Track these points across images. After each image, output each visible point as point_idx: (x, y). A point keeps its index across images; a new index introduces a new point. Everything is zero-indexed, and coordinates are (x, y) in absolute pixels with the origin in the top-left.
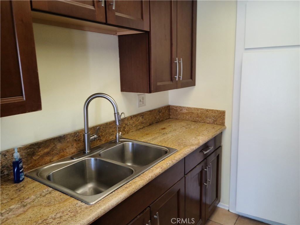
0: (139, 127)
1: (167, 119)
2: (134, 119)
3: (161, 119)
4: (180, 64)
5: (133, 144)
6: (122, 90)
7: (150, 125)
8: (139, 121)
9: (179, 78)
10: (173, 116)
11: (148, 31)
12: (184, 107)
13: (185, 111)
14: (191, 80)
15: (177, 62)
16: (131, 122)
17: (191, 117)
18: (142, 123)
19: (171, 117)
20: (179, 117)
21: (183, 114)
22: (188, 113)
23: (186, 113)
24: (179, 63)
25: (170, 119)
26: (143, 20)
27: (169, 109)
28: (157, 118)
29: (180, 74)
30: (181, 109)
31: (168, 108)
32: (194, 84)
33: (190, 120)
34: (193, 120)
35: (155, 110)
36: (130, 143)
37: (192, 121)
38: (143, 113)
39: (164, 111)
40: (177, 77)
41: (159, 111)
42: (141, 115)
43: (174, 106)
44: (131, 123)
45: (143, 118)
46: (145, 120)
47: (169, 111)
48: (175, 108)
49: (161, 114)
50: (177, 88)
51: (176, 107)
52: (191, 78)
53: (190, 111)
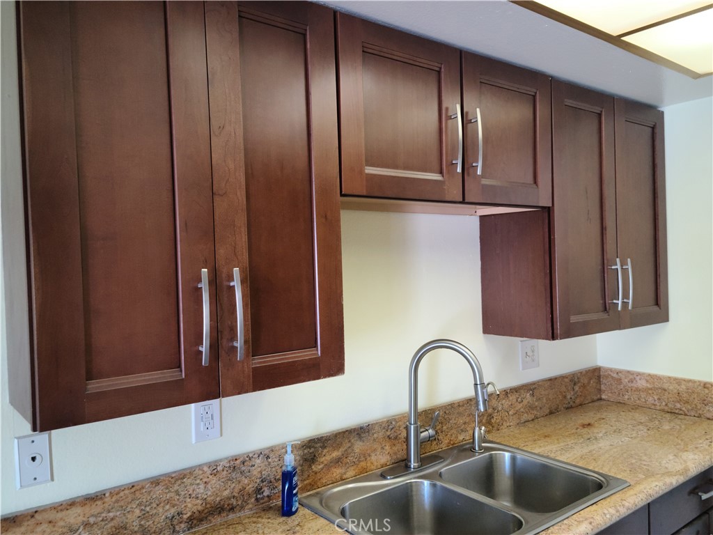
0: (525, 417)
1: (593, 401)
2: (513, 398)
3: (578, 401)
4: (626, 273)
5: (513, 459)
6: (486, 330)
7: (551, 413)
8: (525, 402)
9: (625, 304)
10: (609, 395)
11: (549, 208)
12: (639, 374)
13: (642, 383)
14: (656, 308)
15: (619, 267)
16: (506, 403)
17: (659, 399)
18: (531, 407)
19: (603, 397)
20: (626, 397)
21: (638, 390)
22: (651, 389)
23: (646, 390)
24: (625, 271)
25: (602, 403)
26: (537, 185)
27: (599, 377)
28: (569, 397)
29: (626, 296)
30: (631, 377)
31: (596, 374)
32: (664, 318)
33: (658, 408)
34: (666, 408)
35: (563, 377)
36: (507, 455)
37: (663, 411)
38: (534, 384)
39: (586, 381)
40: (620, 302)
41: (573, 379)
42: (531, 388)
43: (611, 370)
44: (506, 406)
45: (533, 395)
46: (539, 399)
47: (599, 382)
48: (615, 375)
49: (577, 388)
50: (619, 327)
51: (618, 372)
52: (657, 303)
53: (657, 385)
